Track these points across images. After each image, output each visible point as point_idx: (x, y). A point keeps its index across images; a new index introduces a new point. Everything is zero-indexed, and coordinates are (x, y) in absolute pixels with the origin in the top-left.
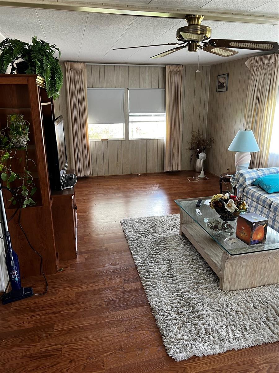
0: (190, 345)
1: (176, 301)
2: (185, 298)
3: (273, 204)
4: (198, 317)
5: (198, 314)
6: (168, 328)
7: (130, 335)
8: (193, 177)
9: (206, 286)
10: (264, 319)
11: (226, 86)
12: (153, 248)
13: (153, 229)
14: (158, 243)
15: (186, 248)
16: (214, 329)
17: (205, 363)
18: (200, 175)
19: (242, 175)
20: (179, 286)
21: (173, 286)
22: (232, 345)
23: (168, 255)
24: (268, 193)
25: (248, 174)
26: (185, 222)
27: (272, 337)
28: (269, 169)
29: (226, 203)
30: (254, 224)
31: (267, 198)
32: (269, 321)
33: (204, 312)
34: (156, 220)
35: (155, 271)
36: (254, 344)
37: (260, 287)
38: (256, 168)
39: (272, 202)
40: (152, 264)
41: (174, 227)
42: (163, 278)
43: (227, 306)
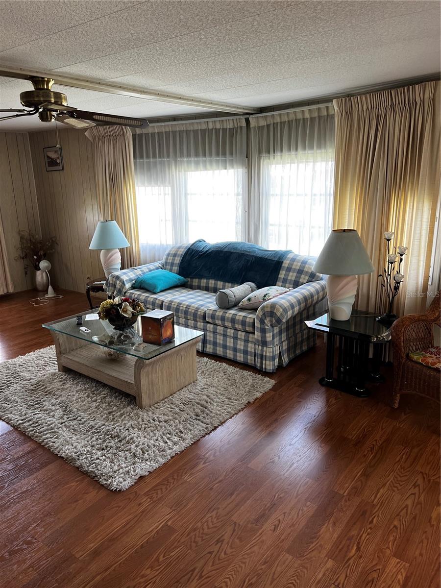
0: (132, 469)
1: (94, 439)
2: (103, 431)
3: (164, 303)
4: (128, 442)
5: (127, 440)
6: (99, 467)
7: (53, 496)
8: (38, 298)
9: (122, 412)
10: (194, 417)
11: (61, 163)
12: (29, 399)
13: (15, 377)
14: (32, 390)
15: (76, 383)
16: (150, 444)
17: (154, 478)
18: (47, 293)
19: (118, 278)
20: (89, 424)
21: (82, 427)
22: (174, 450)
23: (56, 399)
24: (155, 293)
25: (124, 276)
26: (64, 352)
27: (207, 428)
28: (140, 268)
29: (121, 308)
30: (162, 320)
31: (156, 299)
32: (199, 416)
33: (133, 435)
34: (13, 364)
35: (48, 421)
36: (194, 440)
37: (179, 391)
38: (131, 267)
39: (163, 302)
40: (40, 415)
41: (46, 366)
42: (63, 424)
43: (154, 420)
